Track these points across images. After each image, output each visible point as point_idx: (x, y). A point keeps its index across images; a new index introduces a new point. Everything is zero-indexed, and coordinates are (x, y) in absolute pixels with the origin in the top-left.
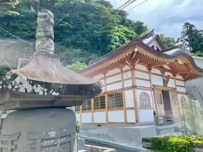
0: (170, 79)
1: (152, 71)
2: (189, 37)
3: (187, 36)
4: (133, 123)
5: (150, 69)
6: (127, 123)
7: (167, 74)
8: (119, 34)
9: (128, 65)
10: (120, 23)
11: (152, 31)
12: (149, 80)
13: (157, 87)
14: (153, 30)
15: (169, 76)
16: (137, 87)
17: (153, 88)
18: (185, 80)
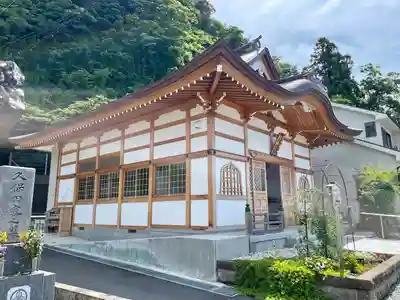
0: (284, 142)
1: (250, 123)
2: (324, 67)
3: (321, 65)
4: (202, 229)
5: (246, 117)
6: (190, 226)
7: (278, 130)
8: (193, 48)
9: (201, 104)
10: (196, 26)
11: (257, 40)
12: (244, 141)
13: (259, 156)
14: (260, 37)
15: (283, 135)
16: (217, 153)
17: (250, 157)
18: (311, 146)
